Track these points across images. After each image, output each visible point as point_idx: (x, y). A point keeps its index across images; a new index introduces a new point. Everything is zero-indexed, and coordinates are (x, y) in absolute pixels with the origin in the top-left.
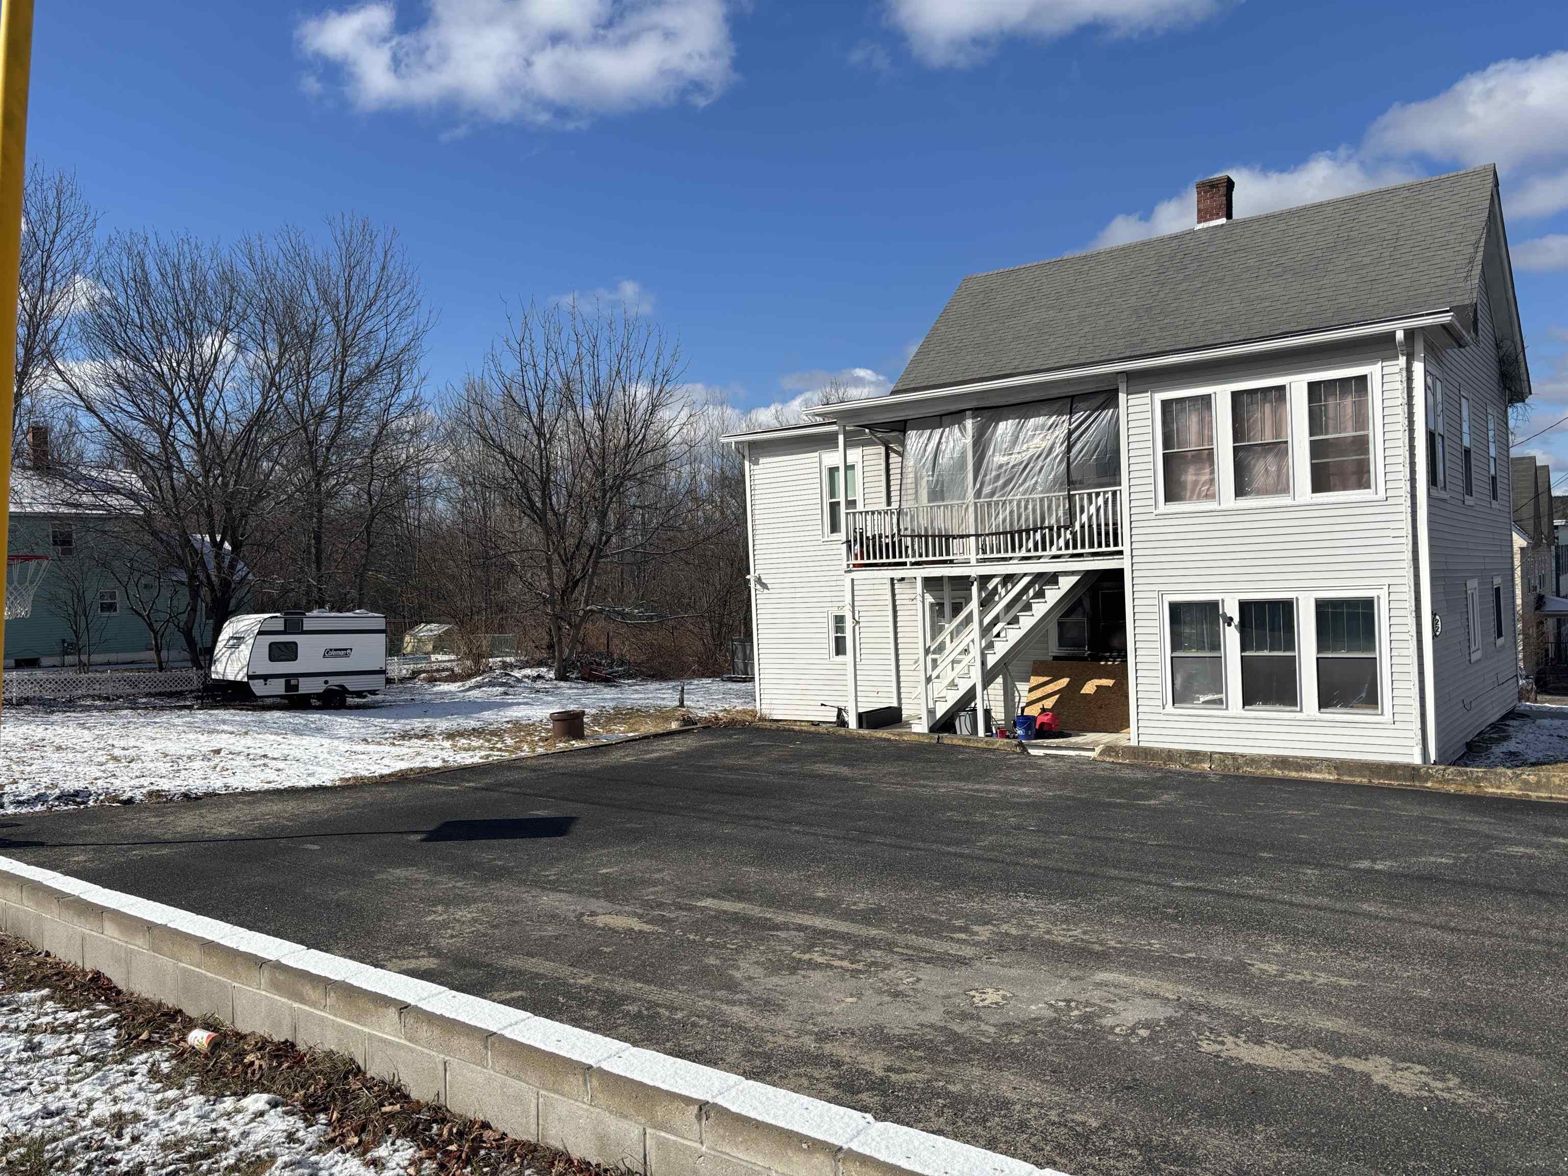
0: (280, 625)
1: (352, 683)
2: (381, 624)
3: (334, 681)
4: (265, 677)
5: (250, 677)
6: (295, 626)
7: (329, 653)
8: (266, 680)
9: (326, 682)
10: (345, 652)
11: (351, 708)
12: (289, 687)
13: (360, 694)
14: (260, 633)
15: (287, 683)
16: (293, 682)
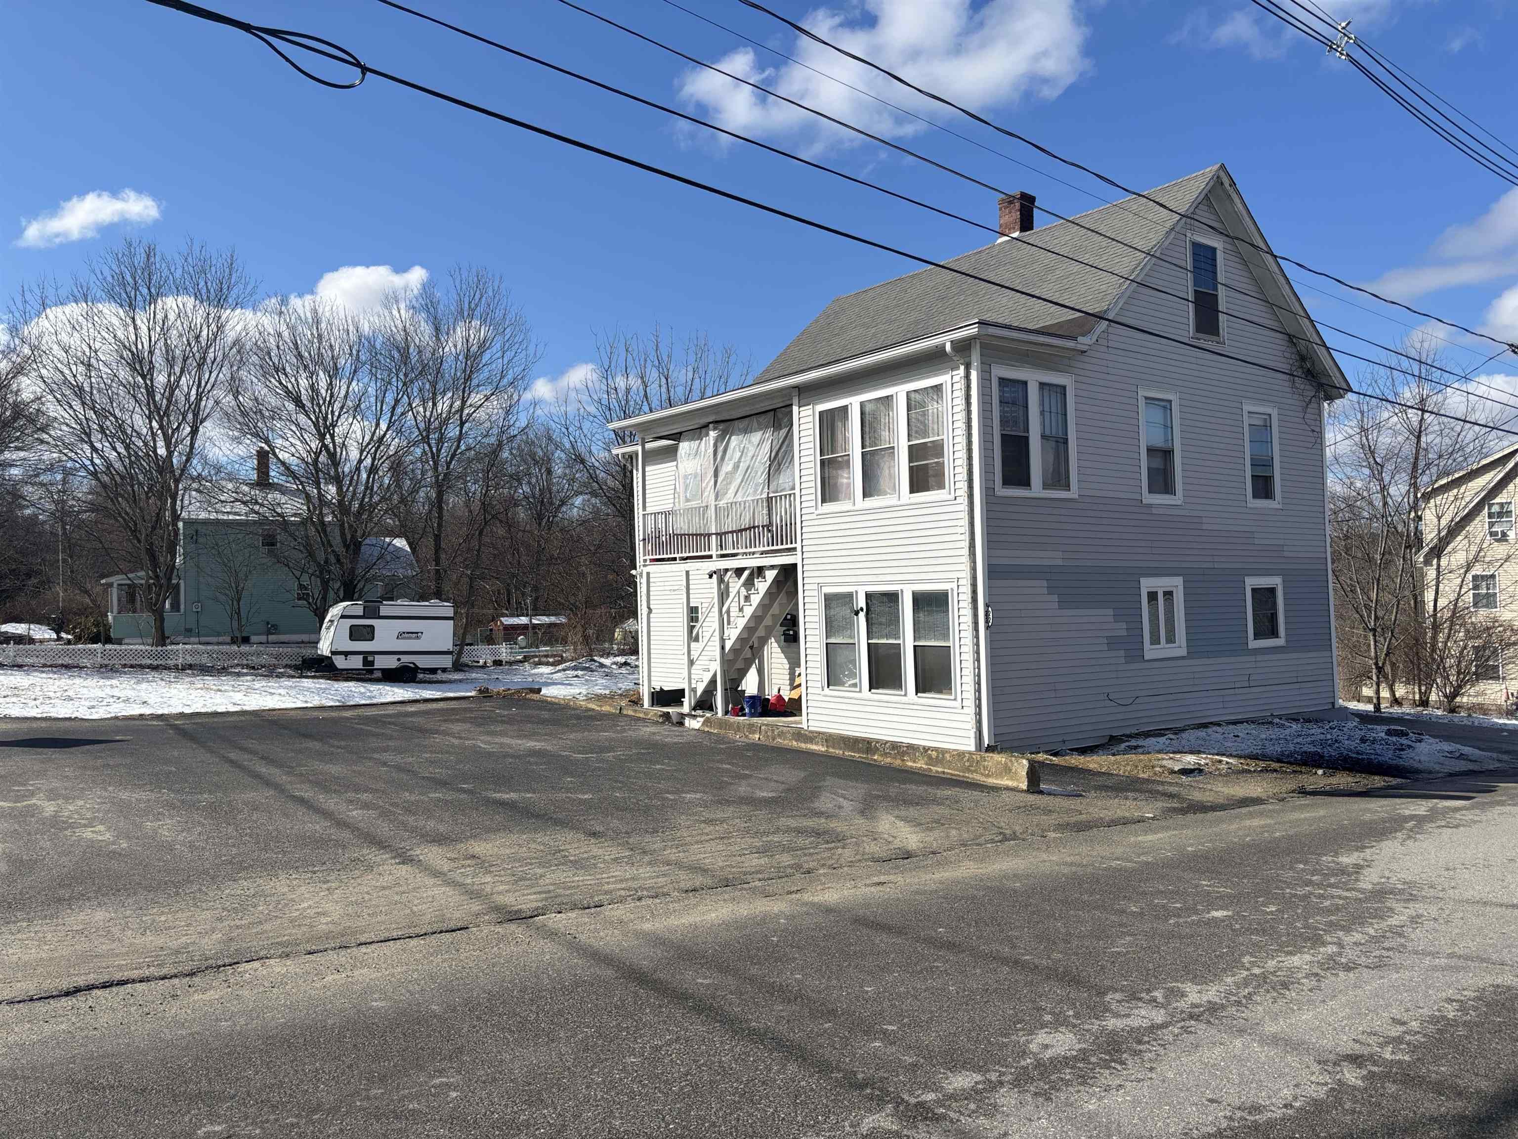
0: (360, 611)
1: (423, 662)
2: (450, 612)
3: (405, 659)
4: (346, 654)
5: (333, 653)
6: (372, 612)
7: (401, 635)
8: (346, 656)
9: (399, 660)
10: (416, 635)
11: (422, 682)
12: (366, 662)
13: (433, 671)
14: (343, 617)
15: (365, 659)
16: (370, 658)
